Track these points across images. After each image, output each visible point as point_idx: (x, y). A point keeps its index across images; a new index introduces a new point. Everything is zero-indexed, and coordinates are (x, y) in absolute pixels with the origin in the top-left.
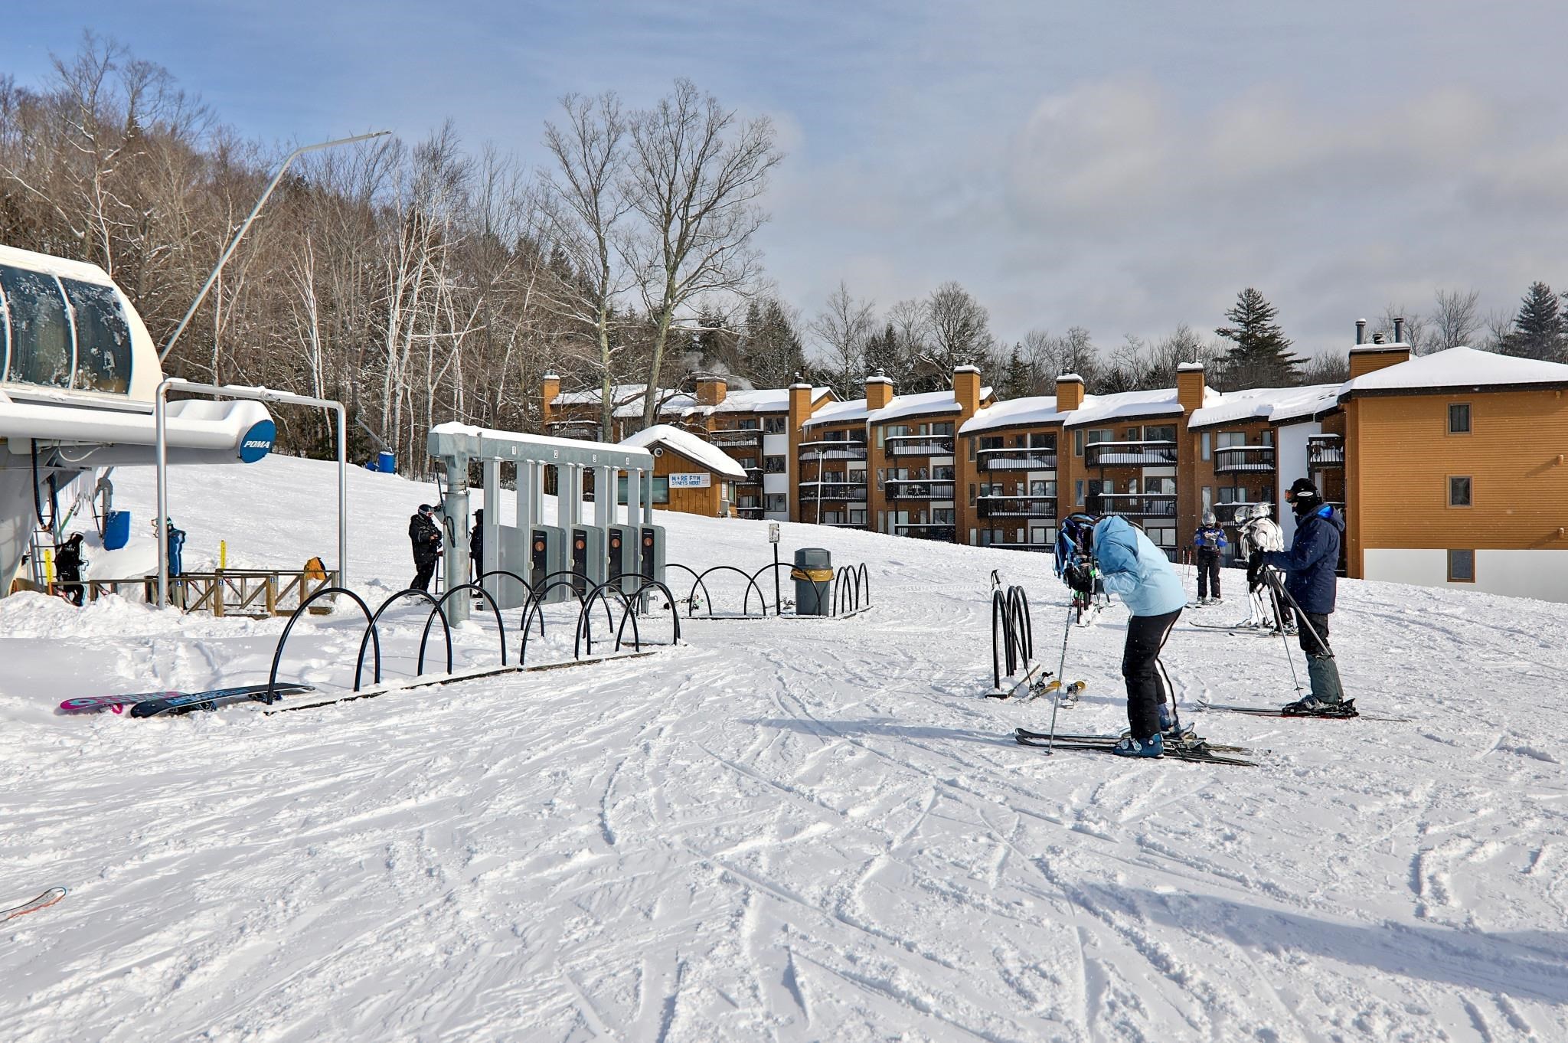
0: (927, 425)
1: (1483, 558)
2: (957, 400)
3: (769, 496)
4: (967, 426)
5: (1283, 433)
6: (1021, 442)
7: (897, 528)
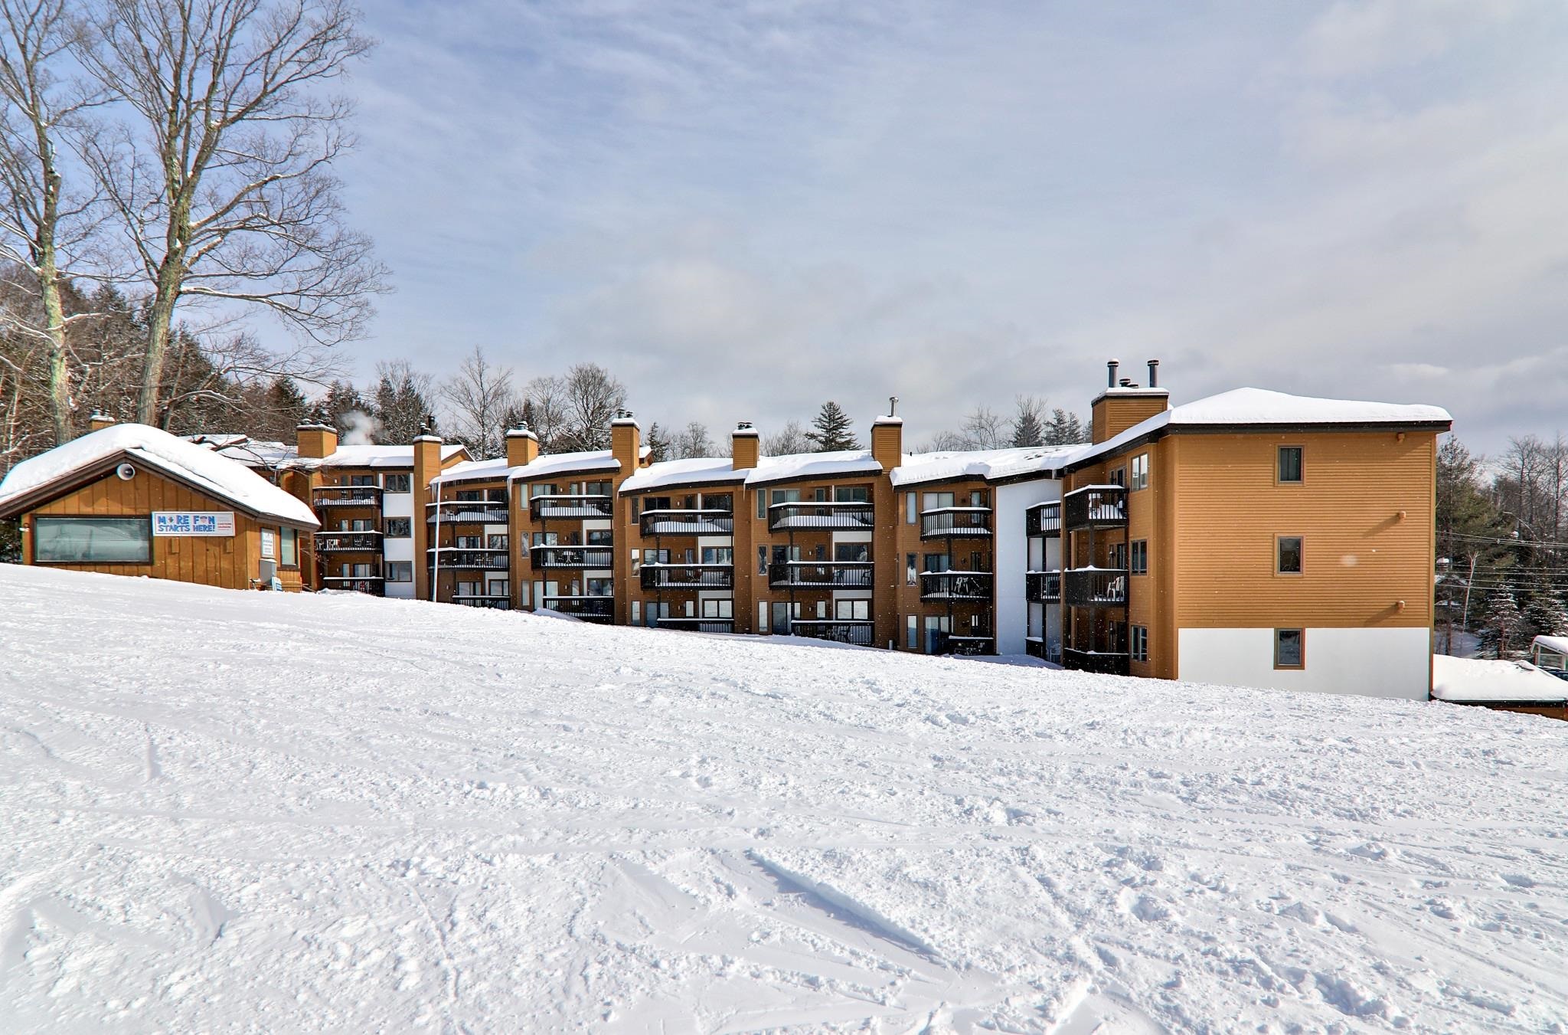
0: (579, 484)
1: (1315, 638)
2: (614, 457)
3: (391, 564)
4: (628, 485)
5: (1001, 494)
6: (690, 503)
7: (545, 600)
